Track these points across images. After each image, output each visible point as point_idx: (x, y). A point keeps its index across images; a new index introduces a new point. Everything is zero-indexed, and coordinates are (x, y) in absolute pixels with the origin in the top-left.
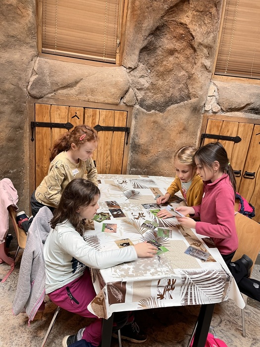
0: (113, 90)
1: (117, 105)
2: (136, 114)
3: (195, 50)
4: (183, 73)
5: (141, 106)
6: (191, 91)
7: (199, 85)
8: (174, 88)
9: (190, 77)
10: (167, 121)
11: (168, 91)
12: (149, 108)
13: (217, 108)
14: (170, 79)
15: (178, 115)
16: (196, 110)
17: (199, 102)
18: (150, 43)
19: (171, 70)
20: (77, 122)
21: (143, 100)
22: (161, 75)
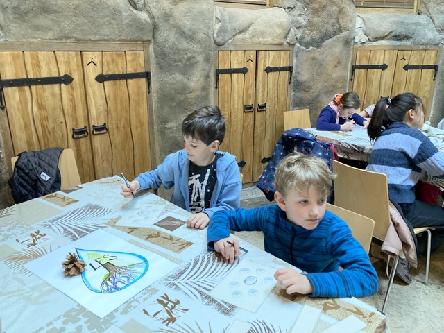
0: (279, 31)
1: (281, 44)
2: (297, 52)
4: (335, 8)
5: (301, 44)
6: (342, 24)
7: (349, 18)
8: (328, 23)
9: (340, 11)
10: (324, 55)
11: (323, 27)
12: (308, 45)
13: (365, 39)
14: (324, 15)
15: (333, 49)
16: (348, 42)
17: (350, 35)
19: (325, 6)
20: (251, 66)
21: (302, 38)
22: (316, 12)
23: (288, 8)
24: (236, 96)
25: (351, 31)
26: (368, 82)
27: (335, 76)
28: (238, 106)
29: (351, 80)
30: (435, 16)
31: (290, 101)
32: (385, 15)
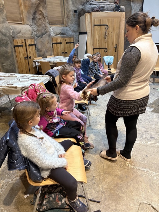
0: (29, 32)
1: (31, 37)
2: (36, 39)
3: (45, 18)
4: (44, 25)
5: (36, 37)
6: (47, 30)
7: (48, 28)
8: (43, 30)
9: (46, 26)
10: (44, 40)
11: (42, 31)
12: (38, 37)
13: (54, 35)
14: (41, 27)
15: (45, 38)
16: (50, 36)
17: (50, 34)
18: (34, 17)
19: (41, 24)
20: (24, 44)
21: (36, 35)
22: (39, 26)
23: (30, 25)
24: (21, 54)
25: (50, 32)
26: (57, 48)
27: (48, 46)
28: (22, 57)
29: (53, 47)
30: (71, 27)
31: (37, 55)
32: (58, 27)
